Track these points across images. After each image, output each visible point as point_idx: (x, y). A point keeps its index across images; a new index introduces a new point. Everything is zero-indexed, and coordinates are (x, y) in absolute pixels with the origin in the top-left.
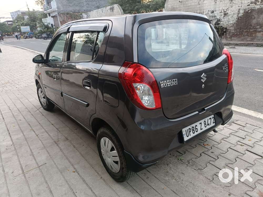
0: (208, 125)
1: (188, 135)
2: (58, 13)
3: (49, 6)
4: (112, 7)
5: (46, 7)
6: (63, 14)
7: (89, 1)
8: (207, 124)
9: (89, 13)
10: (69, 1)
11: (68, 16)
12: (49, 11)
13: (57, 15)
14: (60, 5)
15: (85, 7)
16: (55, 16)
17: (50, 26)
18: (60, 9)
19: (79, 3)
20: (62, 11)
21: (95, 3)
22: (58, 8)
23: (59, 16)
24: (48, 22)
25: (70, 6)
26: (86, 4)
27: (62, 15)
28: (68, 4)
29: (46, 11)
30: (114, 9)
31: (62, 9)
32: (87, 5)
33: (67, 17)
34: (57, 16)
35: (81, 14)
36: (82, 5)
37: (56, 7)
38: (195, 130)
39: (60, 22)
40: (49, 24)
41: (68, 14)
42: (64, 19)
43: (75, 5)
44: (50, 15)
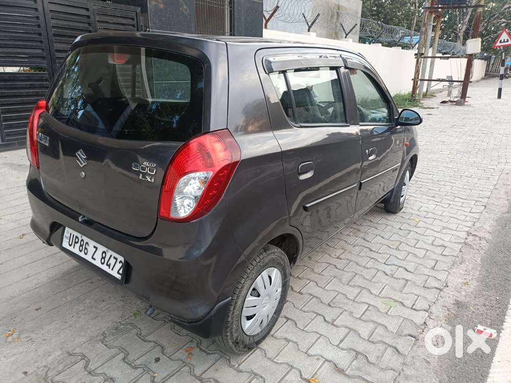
0: (107, 264)
1: (70, 243)
8: (106, 260)
38: (84, 247)
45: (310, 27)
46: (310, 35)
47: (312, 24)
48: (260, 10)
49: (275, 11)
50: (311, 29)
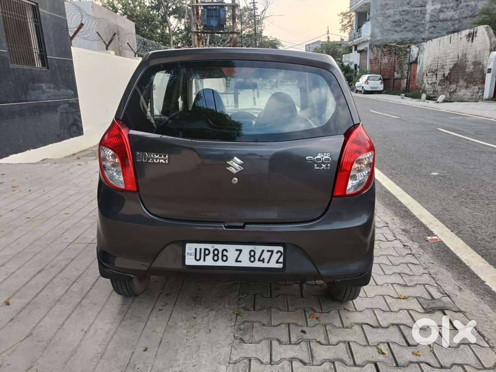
0: (259, 260)
1: (198, 258)
2: (370, 45)
3: (357, 33)
4: (472, 31)
5: (353, 35)
6: (377, 46)
7: (438, 21)
8: (257, 257)
9: (424, 44)
10: (395, 23)
11: (385, 50)
12: (356, 41)
13: (367, 48)
14: (377, 30)
15: (426, 33)
16: (363, 50)
17: (352, 67)
18: (376, 38)
19: (416, 26)
20: (378, 40)
21: (451, 25)
22: (372, 36)
23: (370, 51)
24: (351, 60)
25: (395, 31)
26: (430, 28)
27: (375, 49)
28: (392, 29)
29: (351, 42)
30: (476, 36)
31: (379, 38)
32: (432, 29)
33: (383, 51)
34: (367, 51)
35: (409, 47)
36: (422, 29)
37: (369, 34)
38: (220, 255)
39: (370, 60)
40: (351, 65)
41: (385, 46)
42: (378, 55)
43: (406, 29)
44: (356, 49)
45: (107, 46)
46: (110, 53)
47: (110, 42)
48: (65, 26)
49: (80, 28)
50: (109, 48)
